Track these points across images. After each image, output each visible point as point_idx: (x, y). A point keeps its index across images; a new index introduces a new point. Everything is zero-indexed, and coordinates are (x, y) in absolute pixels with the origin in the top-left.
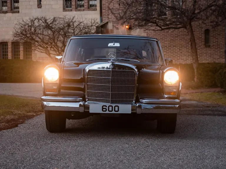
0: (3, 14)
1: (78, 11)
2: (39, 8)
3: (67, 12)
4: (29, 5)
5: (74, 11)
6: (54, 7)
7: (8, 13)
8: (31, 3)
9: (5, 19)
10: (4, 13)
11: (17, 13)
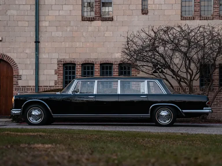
0: (87, 22)
1: (205, 20)
2: (143, 14)
3: (187, 21)
4: (129, 9)
5: (198, 19)
6: (166, 13)
7: (95, 20)
8: (132, 7)
9: (90, 29)
10: (89, 21)
11: (110, 20)
